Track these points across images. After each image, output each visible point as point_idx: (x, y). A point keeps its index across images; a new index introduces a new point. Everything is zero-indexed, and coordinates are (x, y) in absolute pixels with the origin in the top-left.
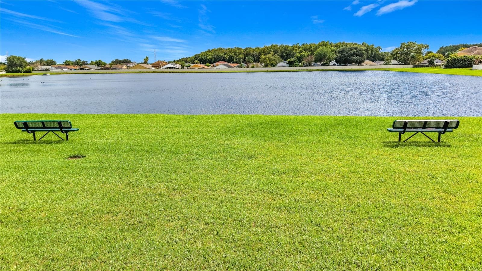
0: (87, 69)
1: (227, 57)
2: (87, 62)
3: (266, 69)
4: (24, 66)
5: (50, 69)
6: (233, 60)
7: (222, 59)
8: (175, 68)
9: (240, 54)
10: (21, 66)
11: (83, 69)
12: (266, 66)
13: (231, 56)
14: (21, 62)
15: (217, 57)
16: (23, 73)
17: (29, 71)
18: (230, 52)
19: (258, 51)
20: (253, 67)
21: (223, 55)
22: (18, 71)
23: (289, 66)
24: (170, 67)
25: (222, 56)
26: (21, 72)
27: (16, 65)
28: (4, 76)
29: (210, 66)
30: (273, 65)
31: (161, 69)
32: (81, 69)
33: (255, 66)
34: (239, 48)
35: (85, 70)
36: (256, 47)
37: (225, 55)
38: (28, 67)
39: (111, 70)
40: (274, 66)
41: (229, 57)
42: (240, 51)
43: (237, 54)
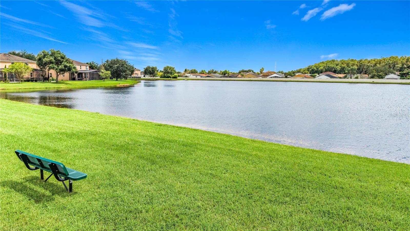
0: (212, 77)
1: (339, 68)
2: (218, 71)
3: (371, 80)
4: (173, 73)
5: (189, 76)
6: (344, 71)
7: (334, 70)
8: (279, 77)
9: (353, 65)
10: (171, 73)
11: (210, 77)
12: (372, 77)
13: (343, 67)
14: (172, 70)
15: (328, 68)
16: (172, 78)
17: (175, 77)
18: (342, 63)
19: (374, 62)
20: (357, 78)
21: (335, 66)
22: (168, 77)
23: (400, 79)
24: (275, 77)
25: (333, 67)
26: (171, 78)
27: (168, 73)
28: (159, 80)
29: (316, 76)
30: (380, 77)
31: (268, 78)
32: (208, 77)
33: (359, 77)
34: (353, 60)
35: (213, 78)
36: (373, 59)
37: (337, 66)
38: (176, 74)
39: (228, 78)
40: (382, 78)
41: (340, 68)
42: (353, 62)
43: (350, 65)
